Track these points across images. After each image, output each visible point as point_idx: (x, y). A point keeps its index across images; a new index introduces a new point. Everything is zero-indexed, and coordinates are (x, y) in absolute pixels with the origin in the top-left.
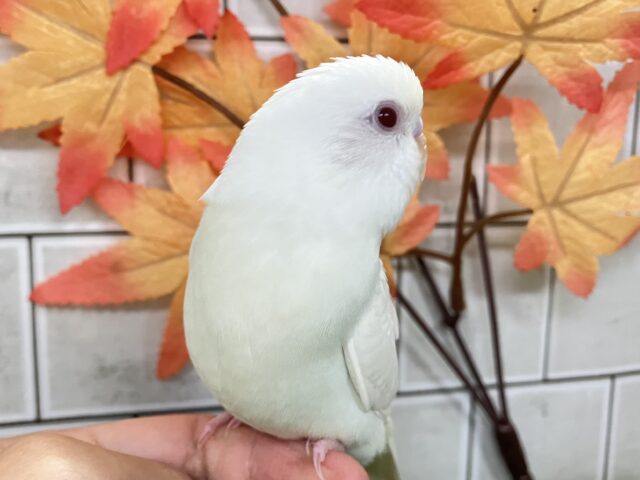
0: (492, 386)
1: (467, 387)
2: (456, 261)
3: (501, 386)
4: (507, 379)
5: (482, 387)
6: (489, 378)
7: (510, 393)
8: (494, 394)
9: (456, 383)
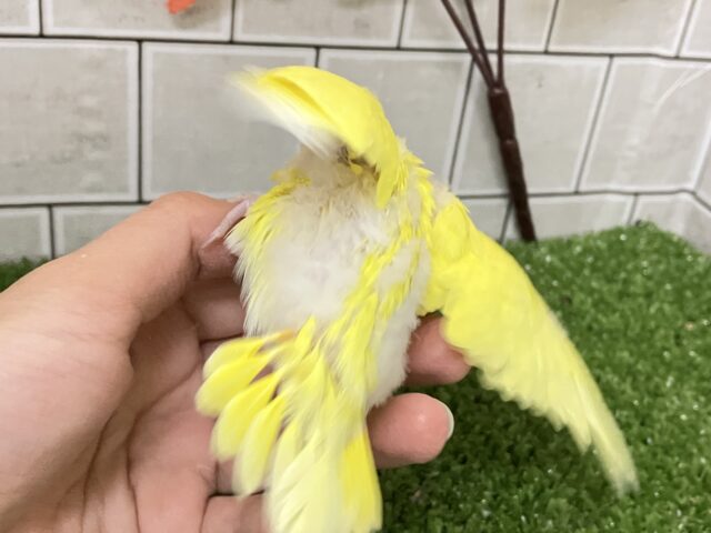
0: (492, 52)
1: (470, 49)
3: (500, 52)
5: (483, 50)
7: (507, 59)
8: (493, 59)
9: (460, 44)
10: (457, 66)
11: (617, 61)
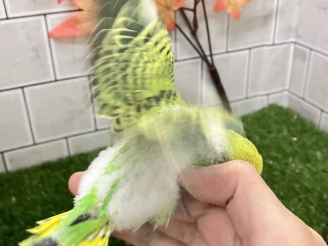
0: (208, 56)
1: (201, 56)
2: (194, 10)
3: (211, 55)
4: (213, 52)
5: (205, 56)
6: (207, 53)
7: (215, 57)
8: (209, 58)
9: (197, 55)
10: (197, 63)
11: (253, 50)
